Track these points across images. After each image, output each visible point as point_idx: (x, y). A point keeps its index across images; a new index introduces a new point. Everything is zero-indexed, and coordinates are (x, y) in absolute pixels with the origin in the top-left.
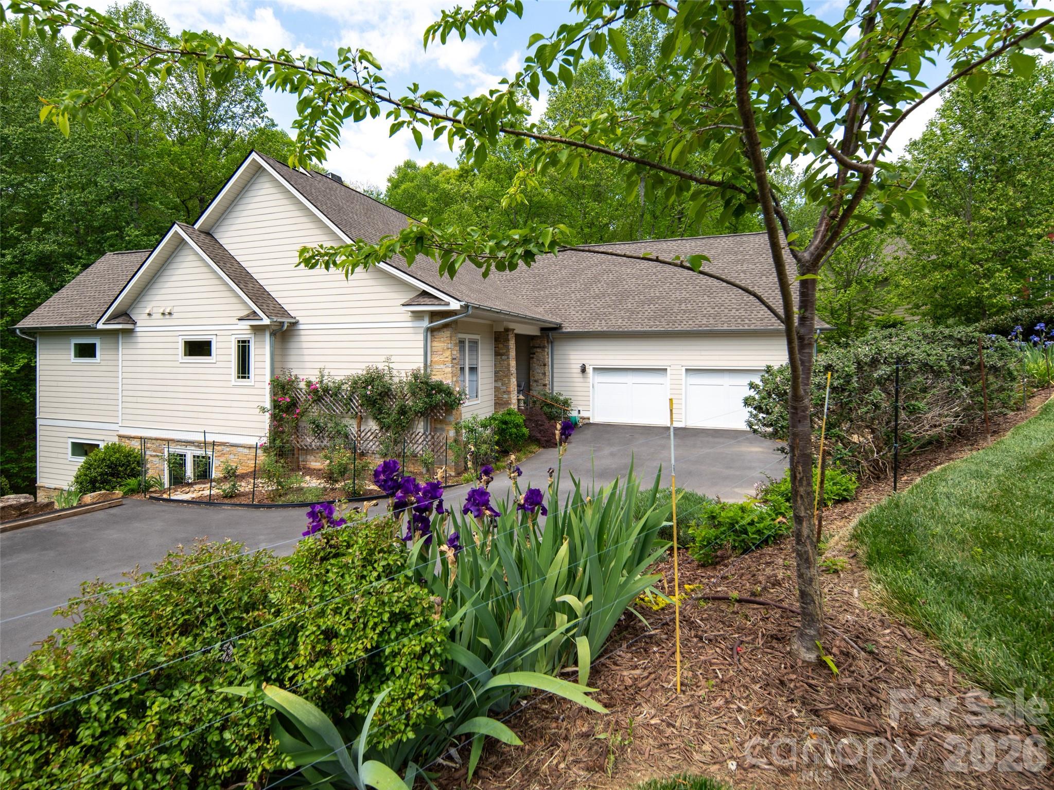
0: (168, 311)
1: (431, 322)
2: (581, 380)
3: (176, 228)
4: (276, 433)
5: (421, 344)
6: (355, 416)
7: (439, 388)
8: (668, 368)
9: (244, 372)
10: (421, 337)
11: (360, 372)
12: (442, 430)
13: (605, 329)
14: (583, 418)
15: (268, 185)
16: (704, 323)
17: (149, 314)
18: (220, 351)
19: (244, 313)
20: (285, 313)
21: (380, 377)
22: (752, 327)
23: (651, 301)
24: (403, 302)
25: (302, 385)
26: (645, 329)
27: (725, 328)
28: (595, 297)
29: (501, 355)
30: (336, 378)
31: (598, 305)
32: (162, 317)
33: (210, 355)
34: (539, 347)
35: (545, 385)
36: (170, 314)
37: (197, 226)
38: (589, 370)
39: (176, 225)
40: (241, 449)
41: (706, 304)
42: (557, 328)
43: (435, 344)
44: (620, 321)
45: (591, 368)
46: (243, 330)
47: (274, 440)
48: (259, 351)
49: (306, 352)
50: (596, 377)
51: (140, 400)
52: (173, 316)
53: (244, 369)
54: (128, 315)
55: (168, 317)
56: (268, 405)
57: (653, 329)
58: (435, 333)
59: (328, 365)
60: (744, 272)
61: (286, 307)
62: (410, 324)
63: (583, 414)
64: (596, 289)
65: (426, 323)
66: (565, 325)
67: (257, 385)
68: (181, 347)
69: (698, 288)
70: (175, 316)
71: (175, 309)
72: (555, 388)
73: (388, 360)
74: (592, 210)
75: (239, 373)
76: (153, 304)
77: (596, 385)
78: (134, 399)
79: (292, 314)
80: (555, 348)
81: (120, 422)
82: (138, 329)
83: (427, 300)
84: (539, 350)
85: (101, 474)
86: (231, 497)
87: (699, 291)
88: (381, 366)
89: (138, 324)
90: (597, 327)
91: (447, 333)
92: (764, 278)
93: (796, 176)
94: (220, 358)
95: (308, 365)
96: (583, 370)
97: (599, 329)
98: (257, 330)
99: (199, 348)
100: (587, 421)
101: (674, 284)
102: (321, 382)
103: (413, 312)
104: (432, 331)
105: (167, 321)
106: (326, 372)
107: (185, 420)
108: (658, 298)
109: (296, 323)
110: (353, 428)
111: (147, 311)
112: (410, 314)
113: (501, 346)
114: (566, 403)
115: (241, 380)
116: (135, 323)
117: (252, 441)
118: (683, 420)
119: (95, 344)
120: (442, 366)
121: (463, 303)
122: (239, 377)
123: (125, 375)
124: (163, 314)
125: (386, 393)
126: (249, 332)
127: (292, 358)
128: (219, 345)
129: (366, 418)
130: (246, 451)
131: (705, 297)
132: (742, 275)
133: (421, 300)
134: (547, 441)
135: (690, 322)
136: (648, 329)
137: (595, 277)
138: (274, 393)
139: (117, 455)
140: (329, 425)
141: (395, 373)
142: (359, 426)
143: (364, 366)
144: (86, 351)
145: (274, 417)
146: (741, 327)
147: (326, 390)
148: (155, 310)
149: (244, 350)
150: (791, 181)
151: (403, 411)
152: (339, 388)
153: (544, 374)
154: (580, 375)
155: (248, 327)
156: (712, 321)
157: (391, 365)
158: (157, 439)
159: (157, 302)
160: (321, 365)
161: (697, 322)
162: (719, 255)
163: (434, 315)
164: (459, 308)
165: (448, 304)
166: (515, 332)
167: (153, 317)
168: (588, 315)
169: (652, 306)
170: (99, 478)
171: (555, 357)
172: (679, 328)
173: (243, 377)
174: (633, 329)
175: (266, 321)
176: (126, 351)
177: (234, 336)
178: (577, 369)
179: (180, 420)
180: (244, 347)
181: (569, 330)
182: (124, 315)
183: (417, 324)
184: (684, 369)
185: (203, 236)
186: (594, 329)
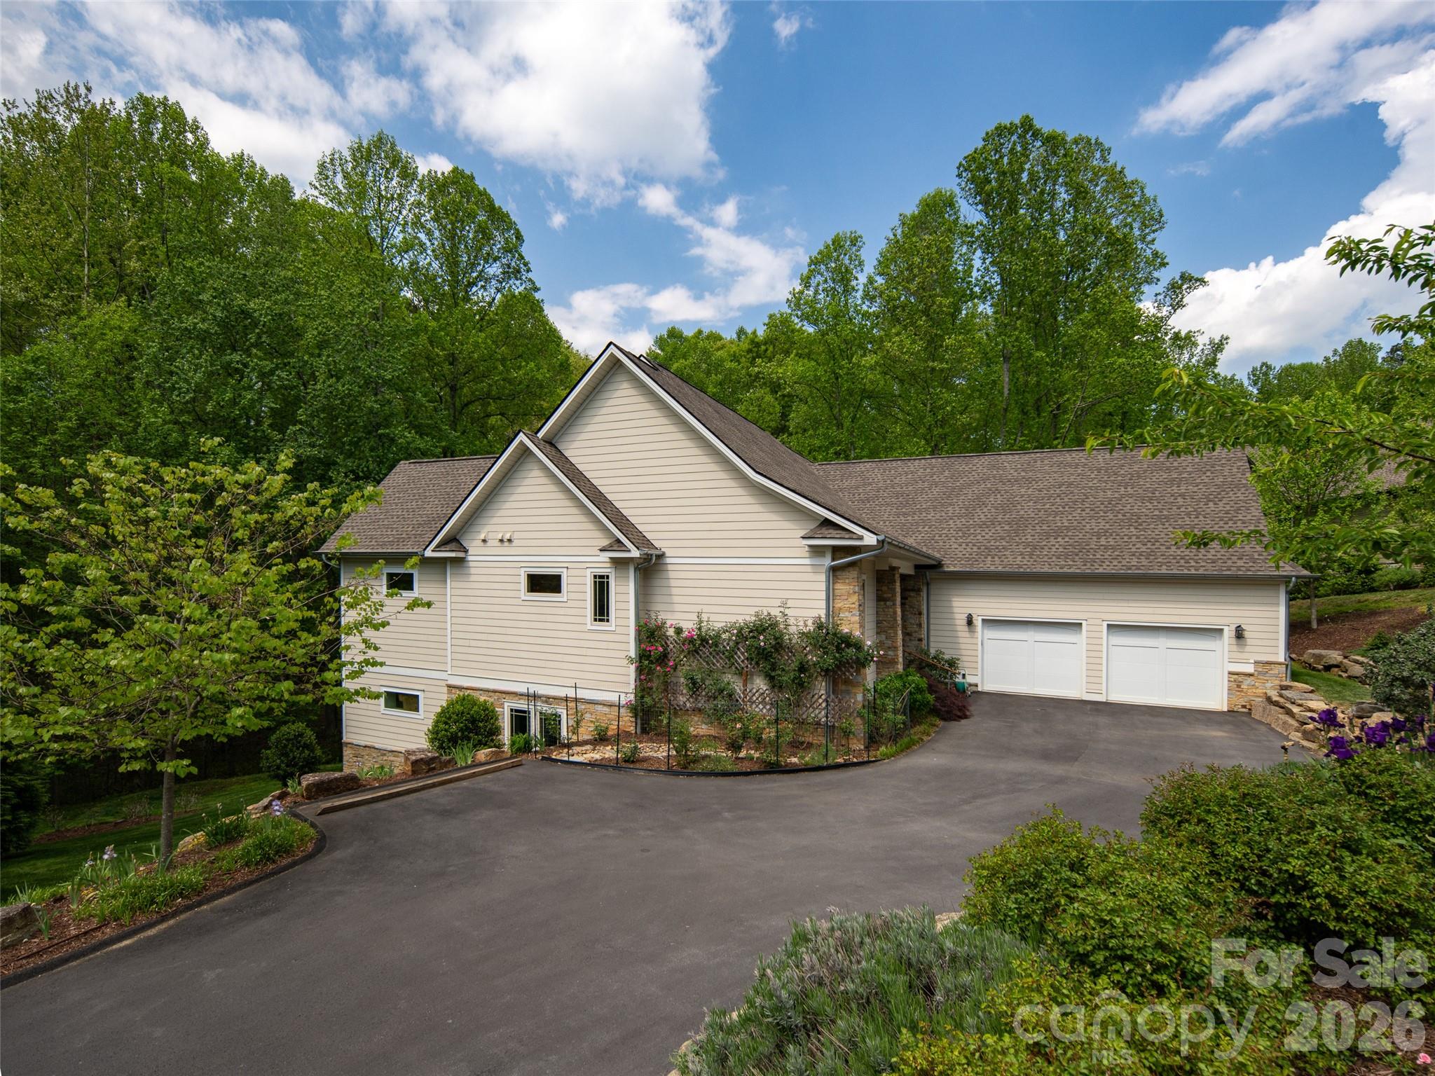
0: (507, 536)
1: (833, 560)
2: (967, 635)
3: (522, 437)
4: (643, 690)
5: (823, 586)
6: (740, 673)
7: (847, 641)
8: (1084, 623)
9: (602, 614)
10: (823, 577)
11: (748, 618)
12: (848, 692)
13: (1000, 568)
14: (970, 685)
15: (625, 385)
16: (1133, 564)
17: (484, 541)
18: (572, 588)
19: (605, 542)
20: (648, 543)
21: (774, 625)
22: (1201, 571)
23: (1058, 533)
24: (803, 533)
25: (671, 632)
26: (1054, 570)
27: (1164, 571)
28: (983, 525)
29: (885, 600)
30: (715, 624)
31: (987, 537)
32: (499, 544)
33: (559, 591)
34: (913, 590)
35: (920, 640)
36: (510, 541)
37: (540, 435)
38: (978, 622)
39: (521, 434)
40: (599, 708)
41: (1134, 539)
42: (937, 566)
43: (838, 586)
44: (1019, 558)
45: (980, 618)
46: (602, 562)
47: (642, 697)
48: (621, 589)
49: (674, 591)
50: (985, 631)
51: (473, 643)
52: (514, 544)
53: (602, 610)
54: (458, 541)
55: (506, 544)
56: (633, 654)
57: (1065, 570)
58: (838, 573)
59: (706, 609)
60: (1183, 496)
61: (648, 536)
62: (807, 561)
63: (970, 679)
64: (981, 515)
65: (827, 561)
66: (946, 561)
67: (619, 630)
68: (523, 583)
69: (1120, 516)
70: (515, 543)
71: (516, 536)
72: (932, 644)
73: (784, 605)
74: (948, 403)
75: (595, 615)
76: (488, 528)
77: (985, 641)
78: (466, 643)
79: (656, 544)
80: (932, 592)
81: (449, 669)
82: (470, 558)
83: (833, 532)
84: (912, 594)
85: (461, 730)
86: (633, 762)
87: (1122, 520)
88: (775, 612)
89: (470, 553)
90: (989, 565)
91: (853, 573)
92: (1211, 504)
93: (1200, 348)
94: (572, 596)
95: (678, 607)
96: (970, 622)
97: (992, 568)
98: (617, 563)
99: (544, 583)
100: (974, 689)
101: (1088, 510)
102: (700, 629)
103: (810, 546)
104: (835, 572)
105: (506, 549)
106: (704, 617)
107: (529, 670)
108: (1068, 529)
109: (661, 556)
110: (737, 686)
111: (482, 537)
112: (807, 549)
113: (884, 588)
114: (952, 663)
115: (598, 623)
116: (466, 551)
117: (613, 697)
118: (1104, 692)
119: (412, 575)
120: (847, 614)
121: (881, 538)
122: (595, 620)
123: (455, 613)
124: (501, 541)
125: (779, 645)
126: (608, 565)
127: (658, 599)
128: (572, 580)
129: (752, 675)
130: (606, 709)
131: (1132, 529)
132: (1180, 499)
133: (825, 531)
134: (948, 712)
135: (1115, 563)
136: (1057, 570)
137: (978, 498)
138: (639, 641)
139: (476, 708)
140: (707, 683)
141: (792, 621)
142: (745, 685)
143: (752, 611)
144: (401, 583)
145: (640, 670)
146: (1186, 572)
147: (704, 640)
148: (491, 536)
149: (601, 587)
150: (1192, 355)
151: (802, 668)
152: (718, 636)
153: (920, 625)
154: (966, 628)
155: (608, 560)
156: (1145, 562)
157: (787, 611)
158: (495, 691)
159: (494, 526)
160: (698, 608)
161: (1124, 563)
162: (1145, 471)
163: (837, 551)
164: (875, 543)
165: (861, 538)
166: (901, 571)
167: (488, 544)
168: (975, 549)
169: (1060, 539)
170: (460, 734)
171: (932, 603)
172: (1101, 570)
173: (601, 620)
174: (1038, 570)
175: (635, 553)
176: (455, 584)
177: (589, 571)
178: (961, 620)
179: (523, 669)
180: (601, 584)
181: (952, 569)
182: (453, 540)
183: (817, 561)
184: (1105, 624)
185: (548, 446)
186: (985, 569)
